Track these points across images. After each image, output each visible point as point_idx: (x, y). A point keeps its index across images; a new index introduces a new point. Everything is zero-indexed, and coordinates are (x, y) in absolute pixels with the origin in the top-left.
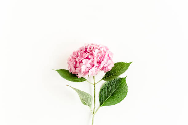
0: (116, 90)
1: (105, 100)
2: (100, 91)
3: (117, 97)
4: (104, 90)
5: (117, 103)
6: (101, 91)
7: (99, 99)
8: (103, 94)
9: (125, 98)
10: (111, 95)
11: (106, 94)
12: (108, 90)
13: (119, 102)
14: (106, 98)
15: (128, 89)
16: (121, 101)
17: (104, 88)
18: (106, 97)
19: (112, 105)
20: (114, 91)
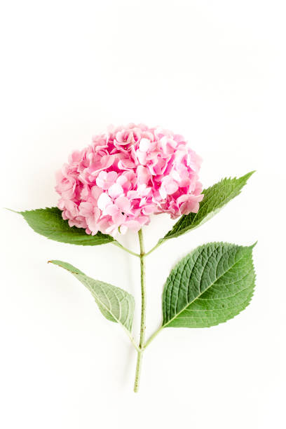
0: (218, 282)
1: (182, 307)
2: (168, 279)
3: (220, 305)
4: (179, 275)
5: (216, 324)
6: (172, 279)
7: (163, 304)
8: (177, 289)
9: (244, 309)
10: (202, 296)
11: (184, 290)
12: (194, 277)
13: (225, 321)
14: (185, 303)
15: (256, 283)
16: (230, 317)
17: (181, 270)
18: (184, 298)
19: (203, 326)
20: (212, 284)
